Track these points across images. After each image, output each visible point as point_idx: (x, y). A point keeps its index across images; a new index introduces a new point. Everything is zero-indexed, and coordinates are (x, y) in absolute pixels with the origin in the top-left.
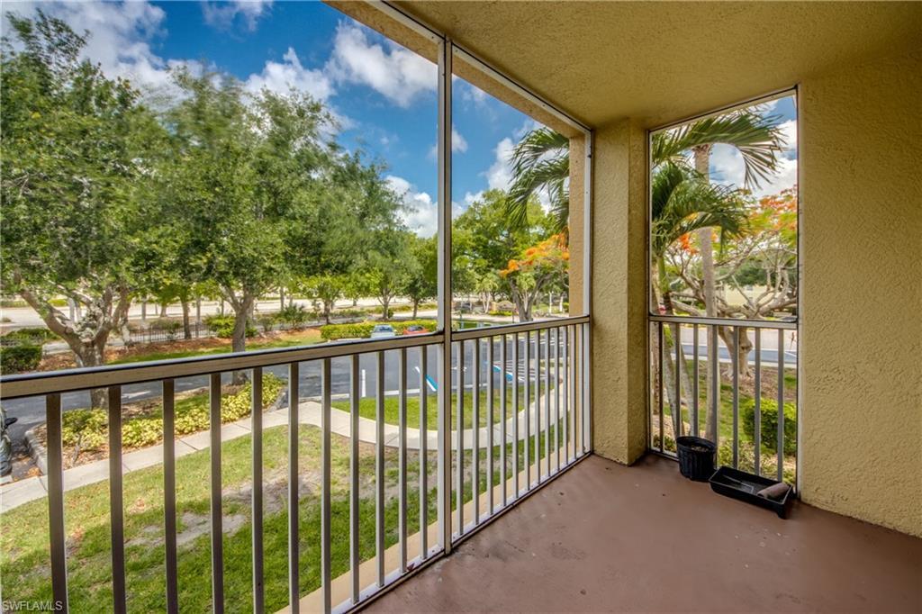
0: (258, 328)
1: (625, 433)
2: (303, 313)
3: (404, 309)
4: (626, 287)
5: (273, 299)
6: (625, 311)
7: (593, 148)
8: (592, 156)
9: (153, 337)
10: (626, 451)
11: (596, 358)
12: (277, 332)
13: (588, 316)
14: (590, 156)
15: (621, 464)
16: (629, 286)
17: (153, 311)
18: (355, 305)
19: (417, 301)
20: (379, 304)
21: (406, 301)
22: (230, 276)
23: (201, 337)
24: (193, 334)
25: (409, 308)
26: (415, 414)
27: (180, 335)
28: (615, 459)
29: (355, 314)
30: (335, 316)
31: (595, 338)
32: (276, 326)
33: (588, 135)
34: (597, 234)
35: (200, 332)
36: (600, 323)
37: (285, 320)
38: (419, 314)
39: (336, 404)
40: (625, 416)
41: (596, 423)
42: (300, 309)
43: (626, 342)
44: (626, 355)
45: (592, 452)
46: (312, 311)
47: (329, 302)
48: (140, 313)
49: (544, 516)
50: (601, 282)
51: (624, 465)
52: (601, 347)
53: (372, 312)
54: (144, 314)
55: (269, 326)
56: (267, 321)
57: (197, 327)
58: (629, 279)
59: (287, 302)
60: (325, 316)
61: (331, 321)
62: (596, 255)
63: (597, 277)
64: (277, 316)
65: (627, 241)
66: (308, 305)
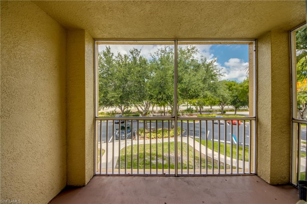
0: (181, 114)
1: (269, 170)
2: (193, 110)
3: (231, 110)
4: (270, 106)
5: (185, 106)
6: (270, 116)
7: (257, 47)
8: (257, 51)
9: (158, 114)
10: (269, 178)
11: (259, 136)
12: (185, 115)
13: (255, 117)
14: (255, 51)
15: (267, 182)
16: (272, 105)
17: (159, 108)
18: (211, 108)
19: (236, 108)
20: (220, 108)
21: (231, 107)
22: (166, 100)
23: (167, 115)
24: (166, 114)
25: (234, 110)
26: (223, 149)
27: (163, 114)
28: (265, 180)
29: (211, 112)
30: (203, 111)
31: (259, 127)
32: (185, 114)
33: (254, 42)
34: (259, 83)
35: (167, 114)
36: (260, 121)
37: (187, 112)
38: (237, 113)
39: (197, 139)
40: (269, 163)
41: (258, 163)
42: (192, 109)
43: (270, 130)
44: (270, 136)
45: (256, 174)
46: (196, 110)
47: (201, 107)
48: (156, 108)
49: (212, 182)
50: (261, 103)
51: (268, 183)
52: (260, 131)
53: (217, 111)
54: (157, 109)
55: (183, 114)
56: (183, 112)
57: (166, 113)
58: (272, 102)
59: (189, 107)
60: (200, 112)
61: (202, 113)
62: (259, 91)
63: (259, 101)
64: (186, 111)
65: (271, 85)
66: (194, 108)
